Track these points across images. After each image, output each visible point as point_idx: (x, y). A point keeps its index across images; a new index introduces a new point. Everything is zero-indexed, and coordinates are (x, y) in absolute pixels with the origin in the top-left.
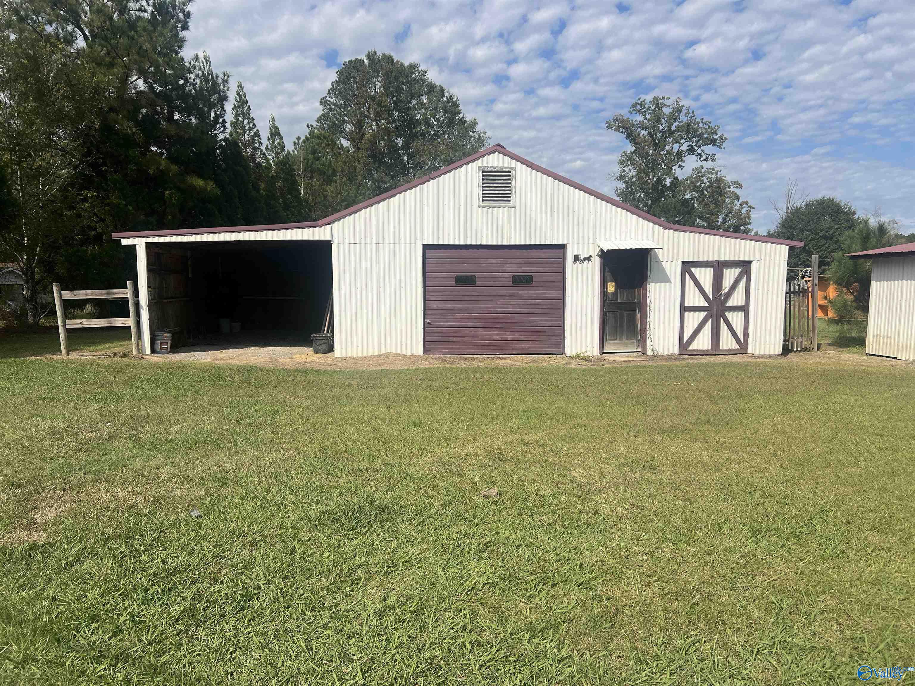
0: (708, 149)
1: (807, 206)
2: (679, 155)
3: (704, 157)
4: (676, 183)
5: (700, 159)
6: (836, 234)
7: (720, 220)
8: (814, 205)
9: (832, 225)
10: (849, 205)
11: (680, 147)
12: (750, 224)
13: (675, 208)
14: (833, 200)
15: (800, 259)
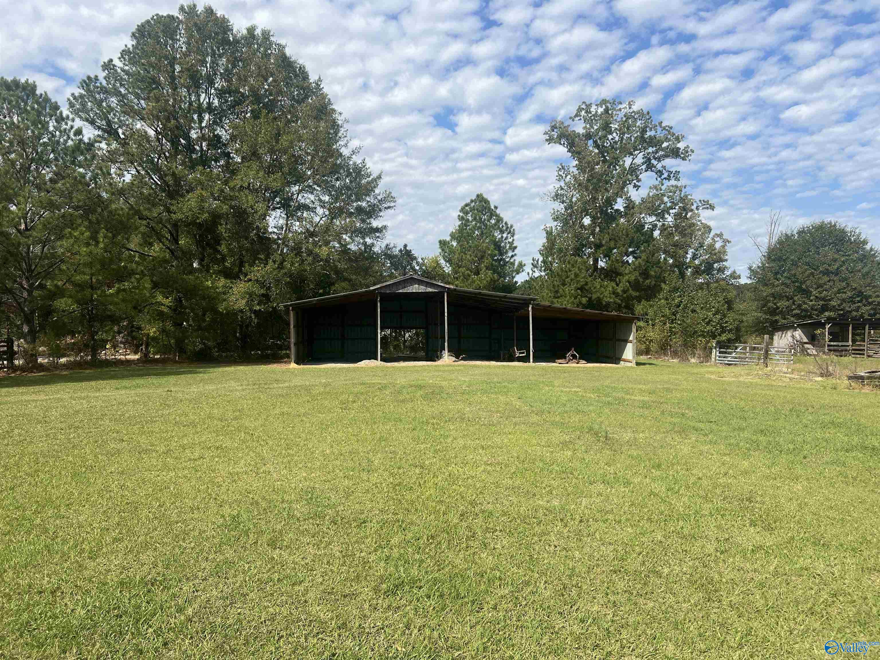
0: (669, 163)
1: (800, 233)
2: (634, 170)
3: (665, 175)
4: (630, 206)
5: (660, 177)
6: (843, 268)
7: (689, 256)
8: (809, 231)
9: (836, 256)
10: (857, 231)
11: (633, 159)
12: (726, 260)
13: (627, 235)
14: (835, 225)
15: (794, 301)
